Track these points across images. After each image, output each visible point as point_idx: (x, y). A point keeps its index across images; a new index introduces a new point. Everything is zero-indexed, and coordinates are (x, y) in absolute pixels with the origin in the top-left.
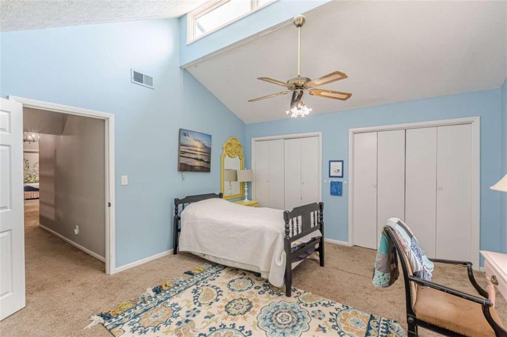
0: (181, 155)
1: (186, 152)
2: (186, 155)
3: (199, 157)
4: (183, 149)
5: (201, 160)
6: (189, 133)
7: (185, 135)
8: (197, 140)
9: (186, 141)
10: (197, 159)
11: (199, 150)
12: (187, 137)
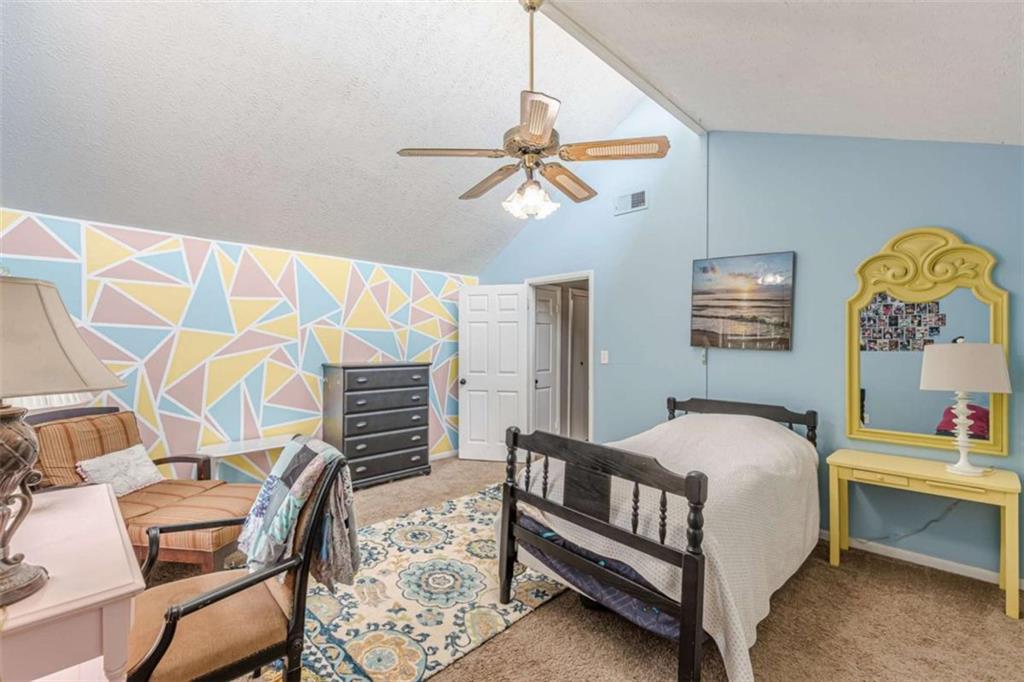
0: (696, 313)
1: (707, 306)
2: (709, 312)
3: (749, 314)
4: (701, 300)
5: (754, 320)
6: (714, 263)
7: (705, 270)
8: (741, 275)
9: (709, 283)
10: (740, 319)
11: (745, 296)
12: (710, 274)
